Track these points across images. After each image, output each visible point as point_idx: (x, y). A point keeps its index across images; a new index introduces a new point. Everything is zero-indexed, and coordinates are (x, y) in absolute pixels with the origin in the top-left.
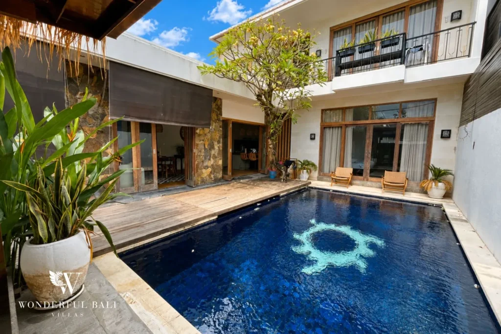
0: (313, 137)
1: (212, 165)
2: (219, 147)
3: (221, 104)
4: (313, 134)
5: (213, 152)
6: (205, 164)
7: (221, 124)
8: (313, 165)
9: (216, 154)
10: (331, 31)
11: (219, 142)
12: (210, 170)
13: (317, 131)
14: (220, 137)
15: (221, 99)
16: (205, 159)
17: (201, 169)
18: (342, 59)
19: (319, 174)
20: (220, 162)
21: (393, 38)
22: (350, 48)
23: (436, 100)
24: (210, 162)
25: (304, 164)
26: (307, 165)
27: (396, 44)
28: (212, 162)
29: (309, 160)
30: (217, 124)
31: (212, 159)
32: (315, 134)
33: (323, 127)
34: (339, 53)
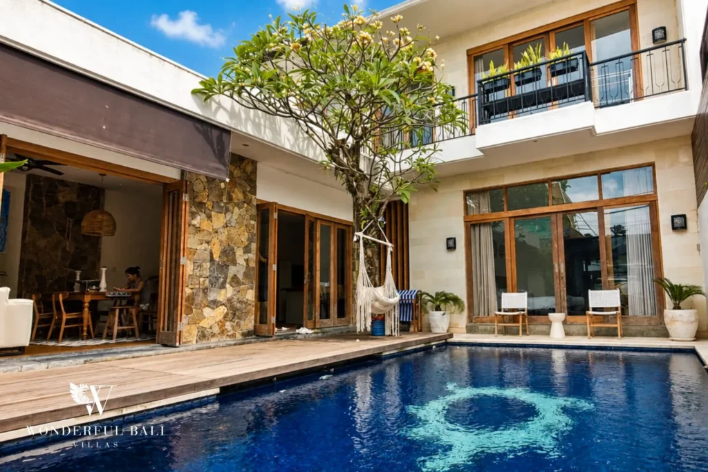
0: (451, 245)
1: (229, 300)
2: (247, 261)
3: (254, 171)
4: (451, 238)
5: (232, 270)
6: (212, 296)
7: (254, 211)
8: (456, 300)
9: (240, 276)
10: (469, 56)
11: (247, 250)
12: (222, 310)
13: (460, 233)
14: (250, 240)
15: (254, 163)
16: (212, 283)
17: (201, 307)
18: (490, 95)
19: (470, 319)
20: (251, 295)
21: (568, 61)
22: (501, 76)
23: (652, 165)
24: (223, 291)
25: (437, 299)
26: (444, 300)
27: (574, 69)
28: (229, 291)
29: (447, 291)
30: (243, 211)
31: (228, 286)
32: (455, 239)
33: (469, 224)
34: (483, 86)
